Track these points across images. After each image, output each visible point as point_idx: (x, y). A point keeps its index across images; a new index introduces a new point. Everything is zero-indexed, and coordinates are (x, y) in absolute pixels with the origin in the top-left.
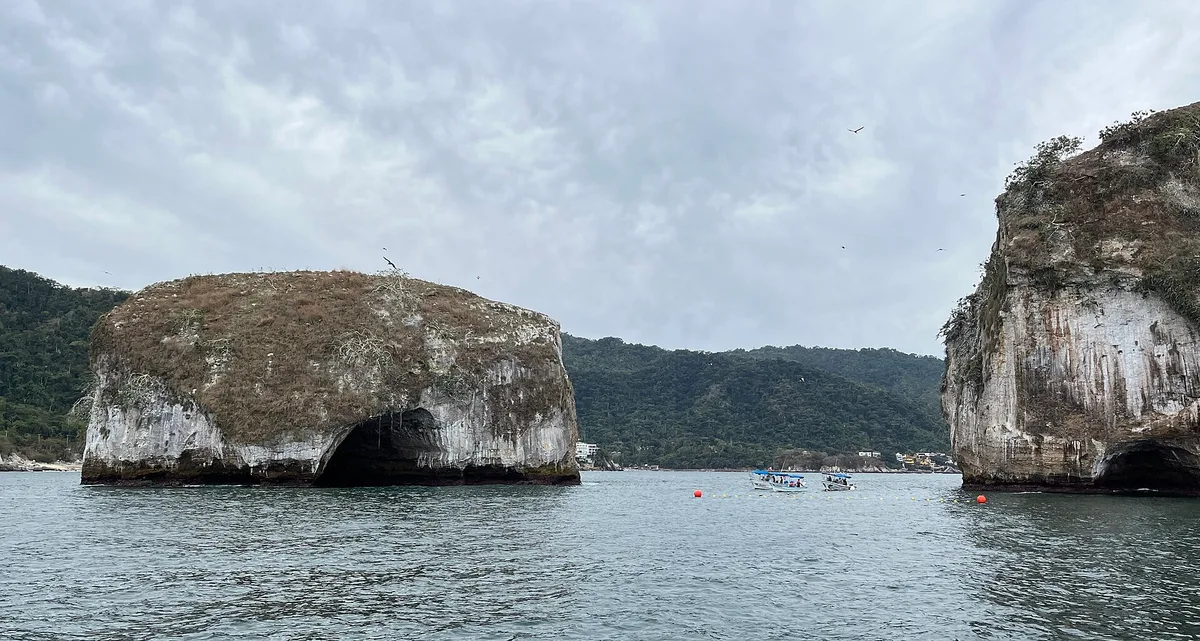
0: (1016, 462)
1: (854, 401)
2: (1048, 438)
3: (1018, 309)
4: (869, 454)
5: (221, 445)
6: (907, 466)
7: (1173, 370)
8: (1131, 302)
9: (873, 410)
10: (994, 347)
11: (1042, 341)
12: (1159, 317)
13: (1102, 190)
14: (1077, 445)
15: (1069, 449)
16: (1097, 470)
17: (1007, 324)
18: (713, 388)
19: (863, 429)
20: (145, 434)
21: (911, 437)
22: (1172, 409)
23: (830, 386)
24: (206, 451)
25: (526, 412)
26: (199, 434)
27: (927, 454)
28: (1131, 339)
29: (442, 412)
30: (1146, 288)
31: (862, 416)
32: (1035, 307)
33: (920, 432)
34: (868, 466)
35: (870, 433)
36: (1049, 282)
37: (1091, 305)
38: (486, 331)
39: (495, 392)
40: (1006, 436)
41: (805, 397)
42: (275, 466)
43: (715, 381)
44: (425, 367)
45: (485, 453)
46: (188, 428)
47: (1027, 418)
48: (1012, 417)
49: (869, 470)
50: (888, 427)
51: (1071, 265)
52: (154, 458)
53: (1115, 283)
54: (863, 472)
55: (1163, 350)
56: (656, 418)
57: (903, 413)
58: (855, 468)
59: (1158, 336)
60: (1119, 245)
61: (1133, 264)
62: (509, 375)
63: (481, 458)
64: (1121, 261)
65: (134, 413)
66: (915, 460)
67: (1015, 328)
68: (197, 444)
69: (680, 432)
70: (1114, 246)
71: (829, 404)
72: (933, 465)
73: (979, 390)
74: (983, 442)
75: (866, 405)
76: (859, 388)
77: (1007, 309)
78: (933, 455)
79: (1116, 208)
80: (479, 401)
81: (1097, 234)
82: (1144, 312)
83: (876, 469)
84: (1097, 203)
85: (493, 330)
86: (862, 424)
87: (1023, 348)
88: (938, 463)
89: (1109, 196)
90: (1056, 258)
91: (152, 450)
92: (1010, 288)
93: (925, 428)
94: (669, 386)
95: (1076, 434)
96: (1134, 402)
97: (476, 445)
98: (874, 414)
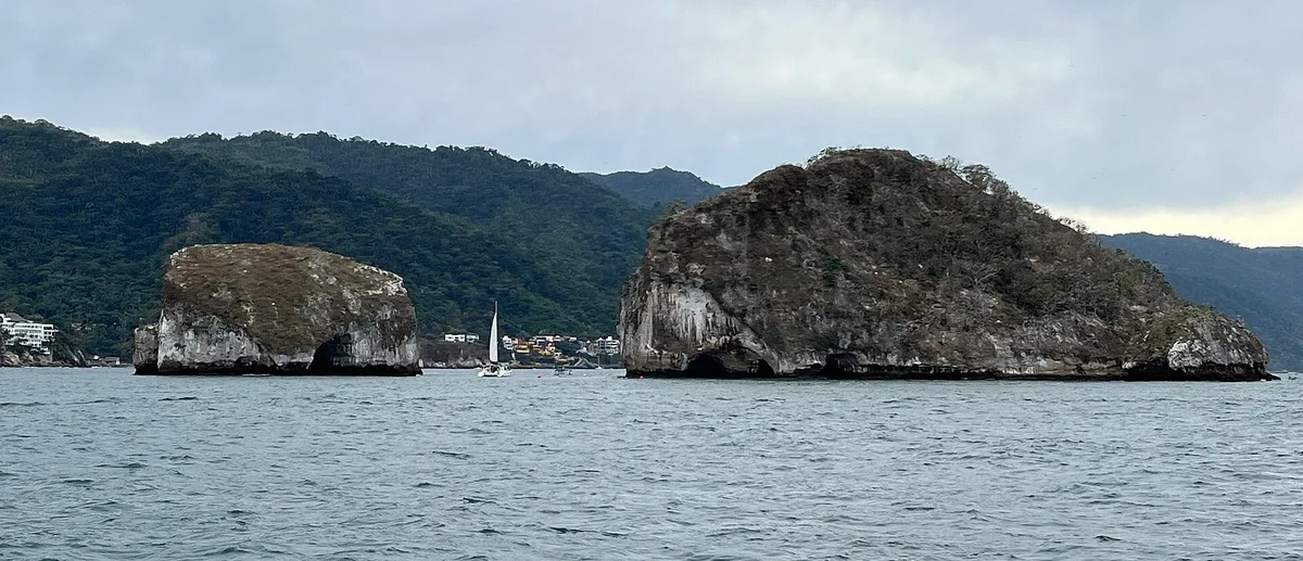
0: (651, 364)
1: (437, 248)
2: (665, 352)
3: (654, 291)
4: (461, 338)
5: (259, 354)
6: (520, 357)
7: (714, 324)
8: (700, 293)
9: (465, 264)
10: (643, 308)
11: (664, 307)
12: (709, 301)
13: (693, 236)
14: (676, 355)
15: (674, 357)
16: (684, 367)
17: (650, 298)
18: (194, 218)
19: (450, 296)
20: (213, 348)
21: (526, 310)
22: (714, 340)
23: (395, 223)
24: (249, 358)
25: (400, 335)
26: (247, 349)
27: (550, 338)
28: (699, 309)
29: (356, 335)
30: (704, 288)
31: (448, 275)
32: (662, 291)
33: (540, 303)
34: (466, 358)
35: (463, 303)
36: (668, 281)
37: (684, 293)
38: (369, 287)
39: (383, 324)
40: (647, 351)
41: (356, 240)
42: (290, 364)
43: (196, 206)
44: (347, 310)
45: (378, 359)
46: (240, 345)
47: (656, 342)
48: (650, 342)
49: (468, 363)
50: (491, 292)
51: (677, 274)
52: (221, 361)
53: (694, 284)
54: (459, 367)
55: (710, 315)
56: (95, 273)
57: (514, 270)
58: (446, 361)
59: (709, 310)
60: (696, 267)
61: (701, 277)
62: (388, 313)
63: (376, 361)
64: (696, 275)
65: (205, 336)
66: (530, 347)
67: (652, 301)
68: (245, 354)
69: (144, 300)
70: (695, 267)
71: (395, 253)
72: (558, 356)
73: (636, 328)
74: (637, 353)
75: (455, 255)
76: (444, 227)
77: (650, 291)
78: (558, 339)
79: (698, 247)
80: (375, 329)
81: (689, 260)
82: (704, 298)
83: (478, 362)
84: (691, 242)
85: (372, 286)
86: (450, 288)
87: (656, 310)
88: (565, 353)
89: (695, 240)
90: (671, 271)
91: (219, 357)
92: (652, 280)
93: (545, 295)
94: (109, 212)
95: (675, 351)
96: (699, 336)
97: (373, 354)
98: (467, 271)
